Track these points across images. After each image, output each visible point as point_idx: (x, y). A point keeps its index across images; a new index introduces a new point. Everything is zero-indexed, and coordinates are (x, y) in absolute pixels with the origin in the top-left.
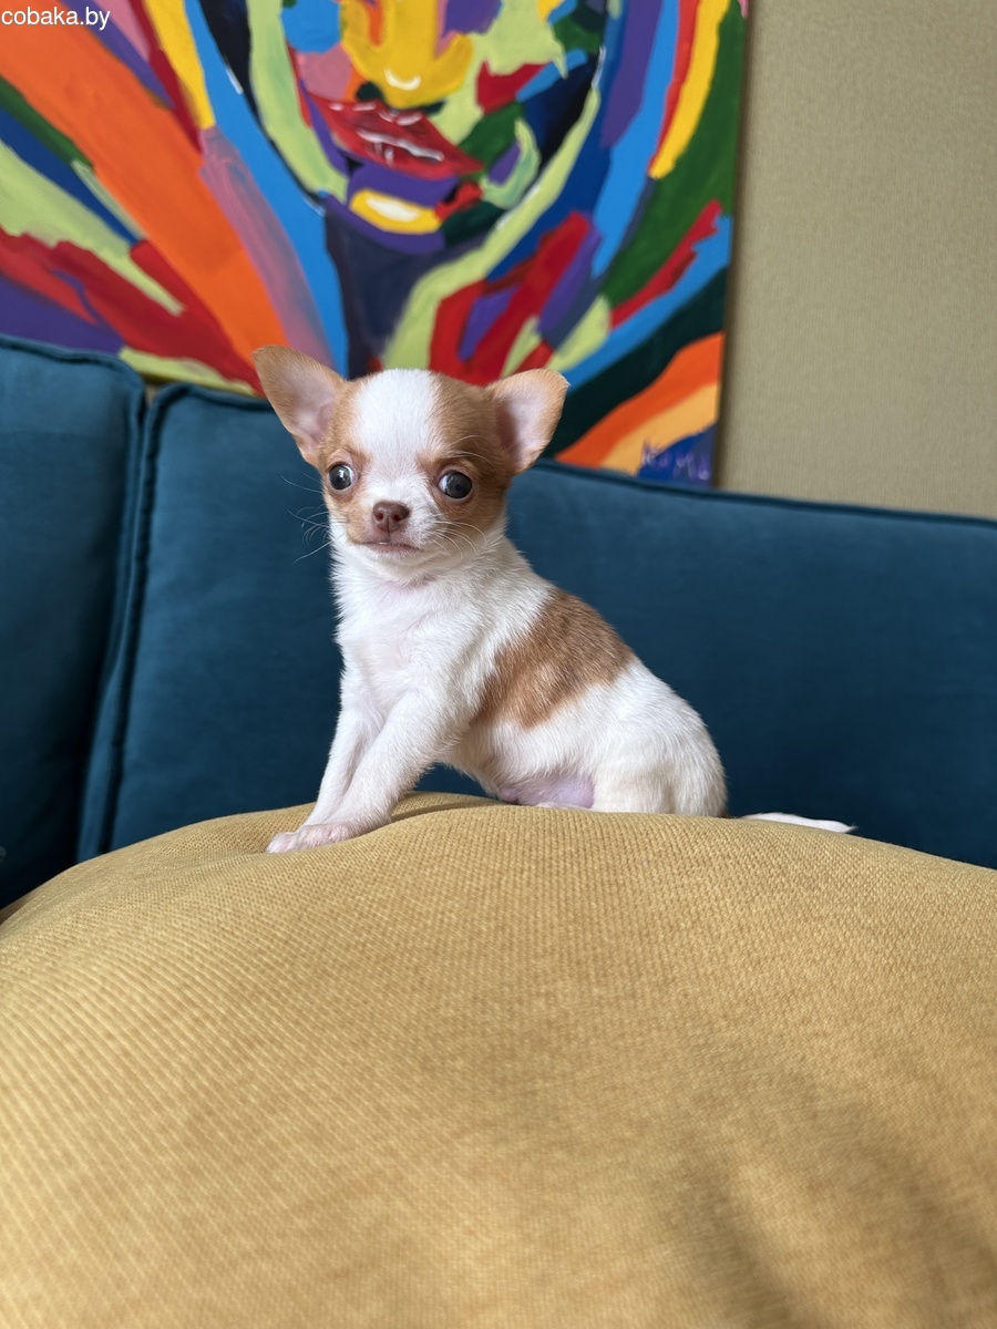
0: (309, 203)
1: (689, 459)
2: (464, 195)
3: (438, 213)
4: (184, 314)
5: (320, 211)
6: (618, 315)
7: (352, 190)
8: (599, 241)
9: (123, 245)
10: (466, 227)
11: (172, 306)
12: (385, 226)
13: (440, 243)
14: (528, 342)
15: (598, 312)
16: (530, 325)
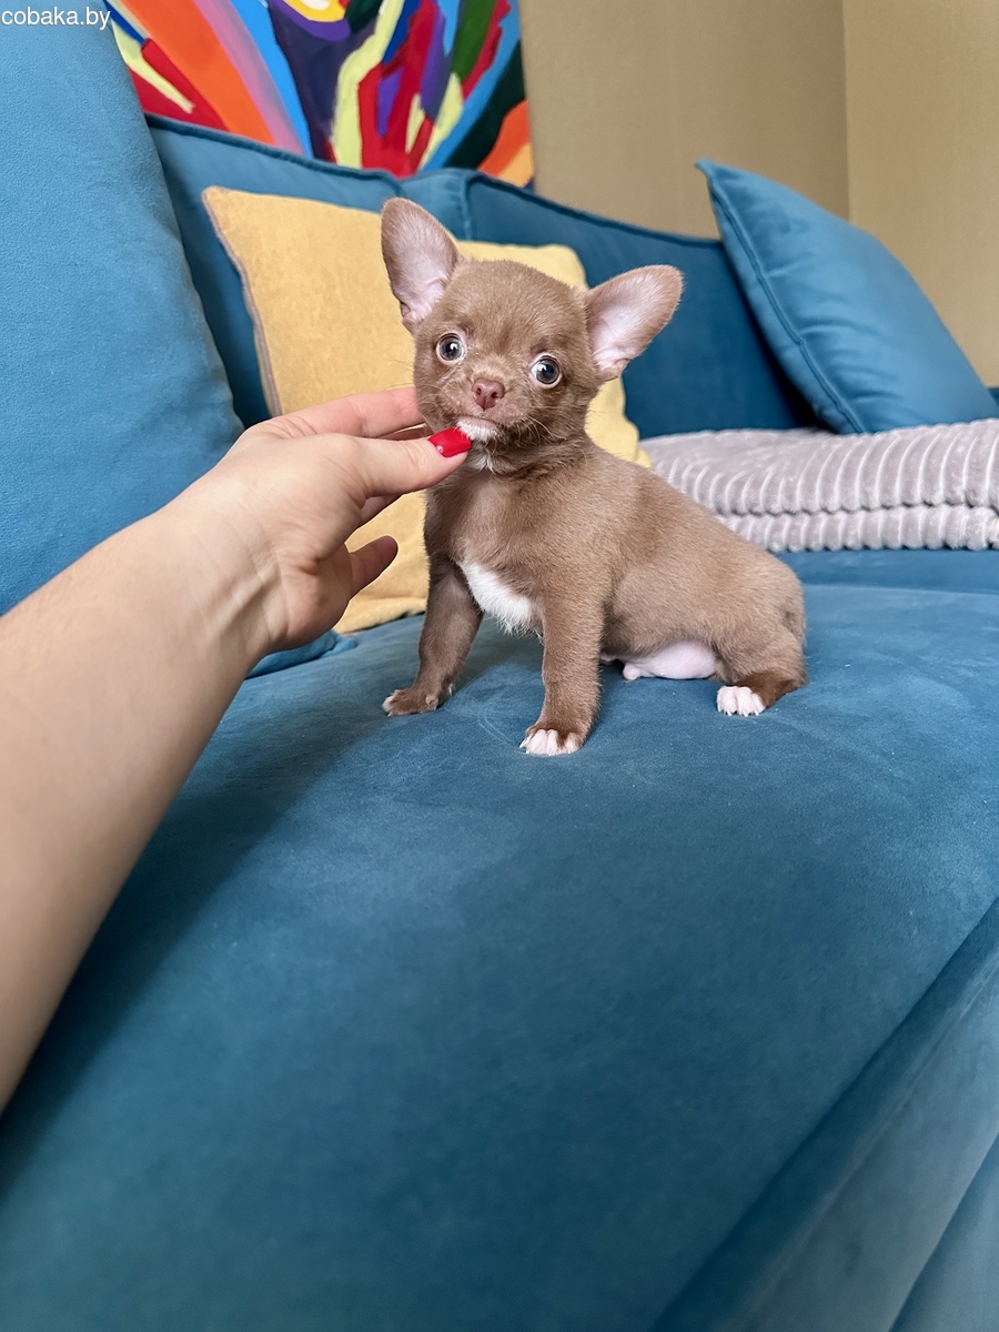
3: (341, 1)
4: (194, 110)
5: (264, 3)
6: (467, 89)
8: (444, 21)
9: (136, 48)
10: (361, 14)
12: (309, 16)
13: (347, 31)
14: (416, 118)
15: (454, 87)
16: (416, 101)
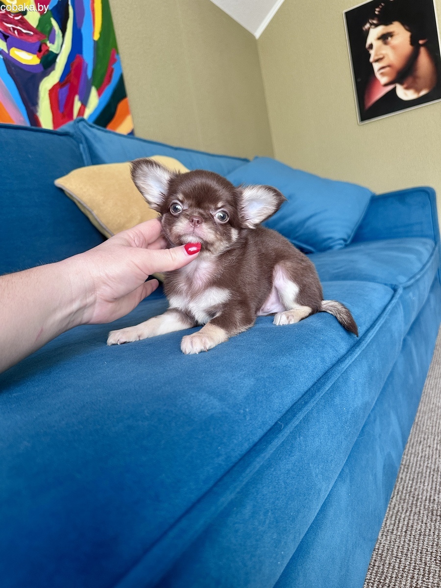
2: (43, 49)
5: (1, 57)
7: (9, 48)
8: (87, 65)
14: (77, 105)
15: (94, 92)
16: (77, 98)
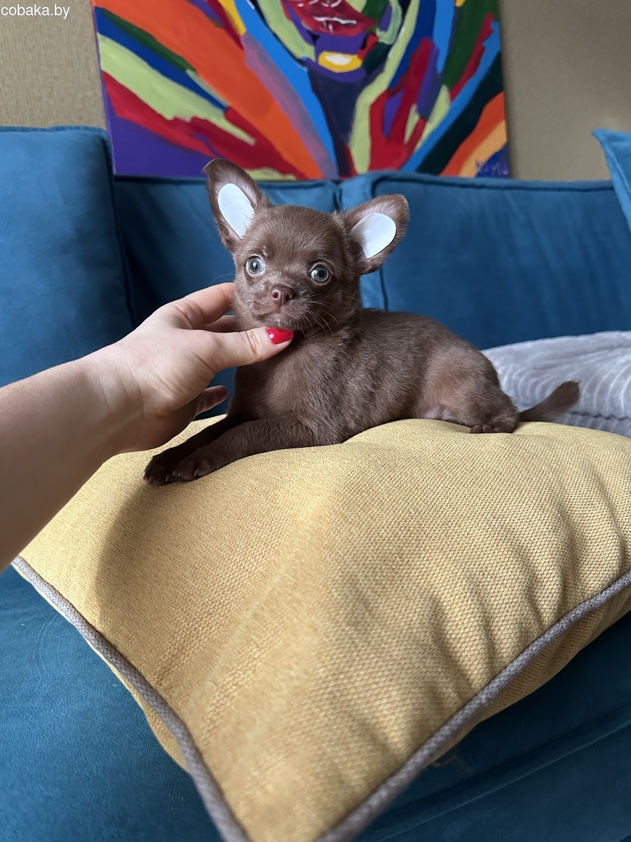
0: (299, 66)
1: (497, 165)
2: (370, 42)
3: (360, 57)
5: (305, 69)
7: (318, 53)
8: (438, 52)
9: (220, 113)
10: (374, 60)
11: (250, 140)
12: (337, 70)
13: (364, 74)
